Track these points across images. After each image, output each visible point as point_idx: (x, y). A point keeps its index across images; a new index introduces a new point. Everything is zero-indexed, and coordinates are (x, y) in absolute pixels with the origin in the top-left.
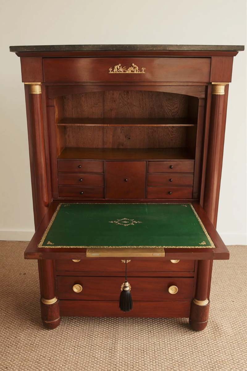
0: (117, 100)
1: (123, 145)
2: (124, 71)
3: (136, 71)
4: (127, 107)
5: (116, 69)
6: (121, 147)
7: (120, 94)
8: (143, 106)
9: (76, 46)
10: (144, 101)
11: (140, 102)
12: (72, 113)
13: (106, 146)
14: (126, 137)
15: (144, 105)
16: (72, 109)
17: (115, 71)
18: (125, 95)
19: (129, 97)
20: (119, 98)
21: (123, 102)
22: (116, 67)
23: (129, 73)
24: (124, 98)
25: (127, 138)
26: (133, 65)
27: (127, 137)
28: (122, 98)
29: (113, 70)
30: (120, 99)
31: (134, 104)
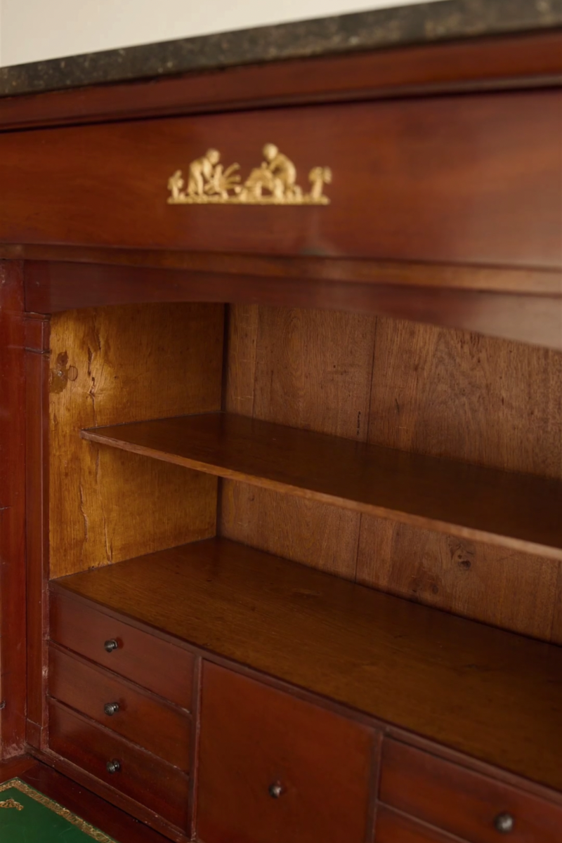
0: (425, 362)
1: (434, 589)
2: (231, 192)
3: (285, 192)
4: (467, 407)
5: (197, 185)
6: (427, 596)
7: (440, 336)
8: (544, 411)
9: (40, 68)
10: (552, 382)
11: (529, 385)
12: (255, 396)
13: (366, 575)
14: (453, 554)
15: (551, 405)
16: (256, 380)
17: (191, 188)
18: (463, 342)
19: (483, 355)
20: (439, 354)
21: (452, 375)
22: (196, 169)
23: (252, 201)
24: (458, 360)
25: (456, 558)
26: (272, 151)
27: (458, 552)
28: (450, 355)
29: (184, 189)
30: (441, 361)
31: (504, 394)
